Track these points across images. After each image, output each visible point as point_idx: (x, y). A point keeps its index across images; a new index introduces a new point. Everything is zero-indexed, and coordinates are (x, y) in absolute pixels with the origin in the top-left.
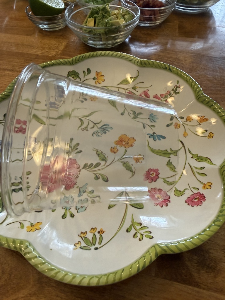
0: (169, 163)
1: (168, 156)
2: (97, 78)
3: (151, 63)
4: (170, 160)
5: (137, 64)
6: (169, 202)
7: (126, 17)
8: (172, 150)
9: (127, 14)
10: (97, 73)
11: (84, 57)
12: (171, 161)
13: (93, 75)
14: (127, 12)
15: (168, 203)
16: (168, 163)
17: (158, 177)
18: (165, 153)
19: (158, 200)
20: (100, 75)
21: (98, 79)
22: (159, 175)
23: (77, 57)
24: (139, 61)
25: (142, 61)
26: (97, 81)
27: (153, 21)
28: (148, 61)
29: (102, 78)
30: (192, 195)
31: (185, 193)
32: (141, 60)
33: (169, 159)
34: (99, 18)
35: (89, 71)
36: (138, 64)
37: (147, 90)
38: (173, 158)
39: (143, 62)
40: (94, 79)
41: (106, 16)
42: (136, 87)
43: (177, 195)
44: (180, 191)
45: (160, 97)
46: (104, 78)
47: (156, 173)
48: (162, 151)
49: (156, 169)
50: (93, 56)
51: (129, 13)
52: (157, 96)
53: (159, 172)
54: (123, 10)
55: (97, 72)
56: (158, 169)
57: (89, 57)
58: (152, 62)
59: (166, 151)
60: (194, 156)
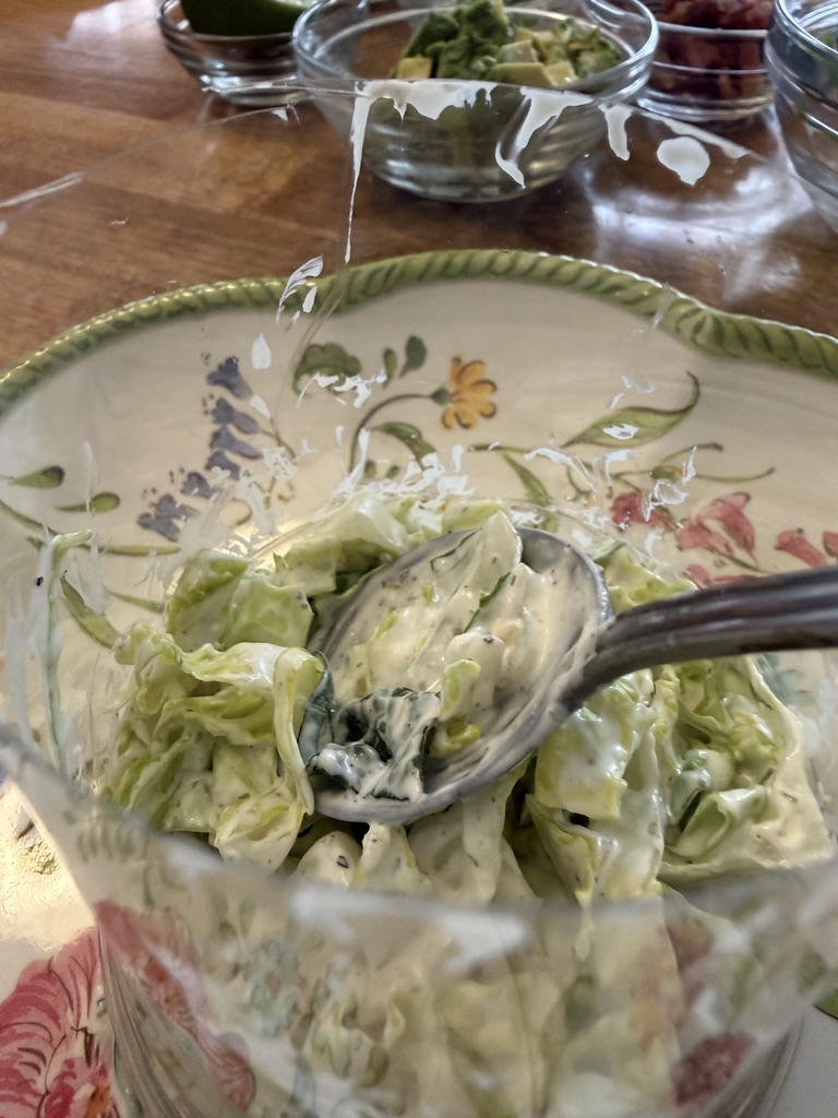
2: (457, 393)
3: (778, 340)
5: (694, 341)
7: (589, 60)
9: (592, 50)
10: (460, 369)
11: (396, 273)
13: (435, 372)
14: (594, 41)
20: (474, 377)
21: (460, 401)
23: (358, 272)
24: (709, 325)
25: (725, 324)
26: (452, 412)
27: (723, 98)
28: (759, 329)
29: (485, 396)
32: (716, 321)
34: (453, 55)
35: (416, 352)
36: (701, 339)
37: (741, 499)
39: (729, 329)
40: (439, 396)
41: (486, 46)
42: (675, 469)
45: (822, 550)
46: (496, 398)
50: (447, 274)
51: (603, 45)
52: (802, 541)
54: (580, 30)
55: (457, 360)
57: (423, 277)
58: (787, 332)
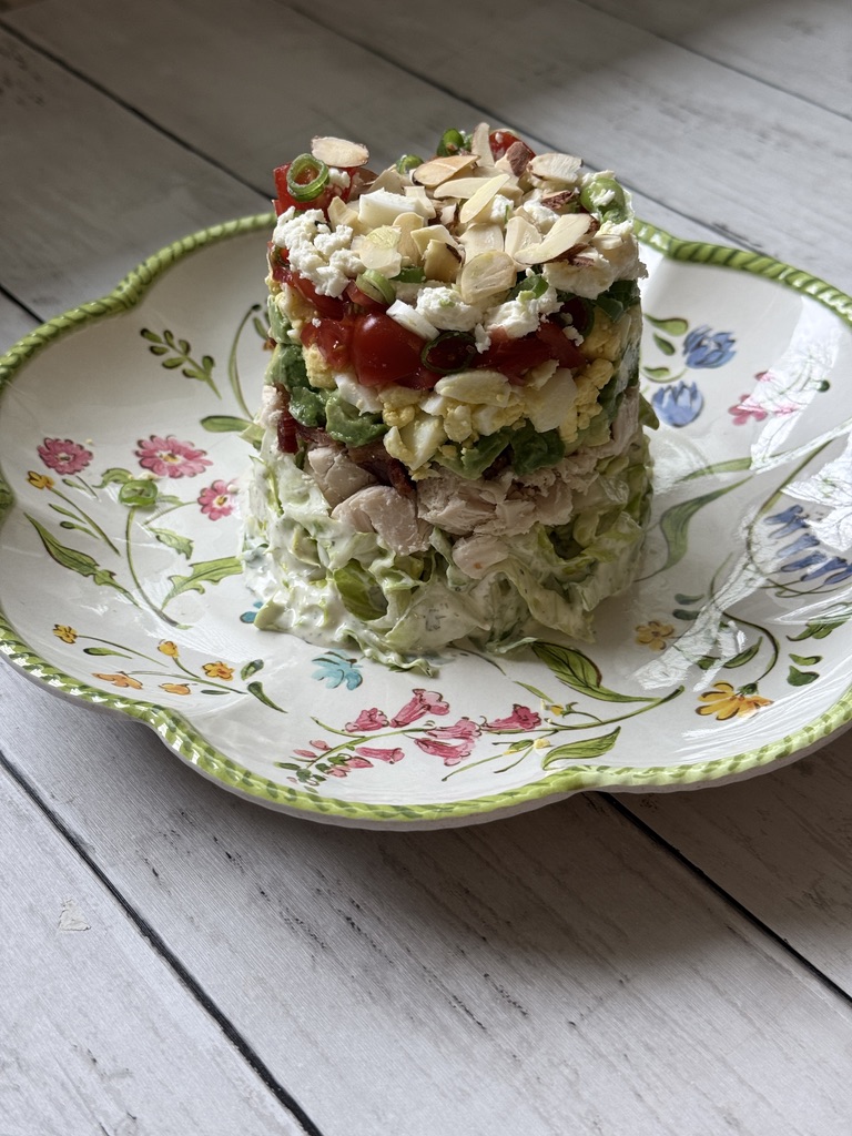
0: (186, 549)
1: (202, 568)
4: (188, 558)
6: (137, 454)
8: (198, 590)
12: (183, 555)
15: (141, 451)
16: (191, 548)
17: (199, 501)
18: (214, 572)
19: (170, 452)
22: (200, 507)
30: (79, 471)
31: (102, 479)
33: (192, 561)
38: (182, 568)
43: (123, 473)
44: (116, 481)
47: (213, 510)
48: (228, 574)
49: (219, 517)
53: (206, 516)
56: (214, 520)
59: (216, 578)
60: (108, 579)
